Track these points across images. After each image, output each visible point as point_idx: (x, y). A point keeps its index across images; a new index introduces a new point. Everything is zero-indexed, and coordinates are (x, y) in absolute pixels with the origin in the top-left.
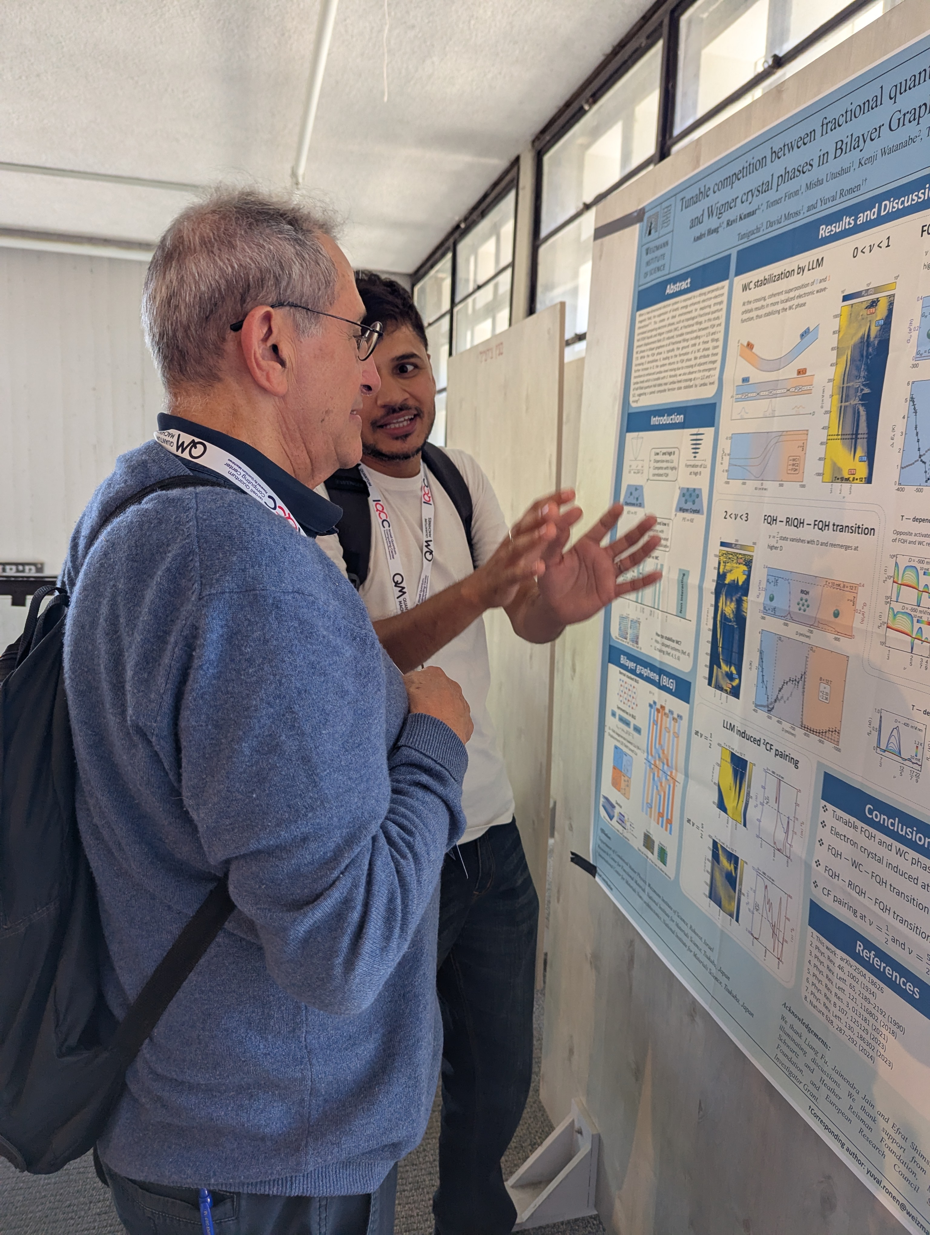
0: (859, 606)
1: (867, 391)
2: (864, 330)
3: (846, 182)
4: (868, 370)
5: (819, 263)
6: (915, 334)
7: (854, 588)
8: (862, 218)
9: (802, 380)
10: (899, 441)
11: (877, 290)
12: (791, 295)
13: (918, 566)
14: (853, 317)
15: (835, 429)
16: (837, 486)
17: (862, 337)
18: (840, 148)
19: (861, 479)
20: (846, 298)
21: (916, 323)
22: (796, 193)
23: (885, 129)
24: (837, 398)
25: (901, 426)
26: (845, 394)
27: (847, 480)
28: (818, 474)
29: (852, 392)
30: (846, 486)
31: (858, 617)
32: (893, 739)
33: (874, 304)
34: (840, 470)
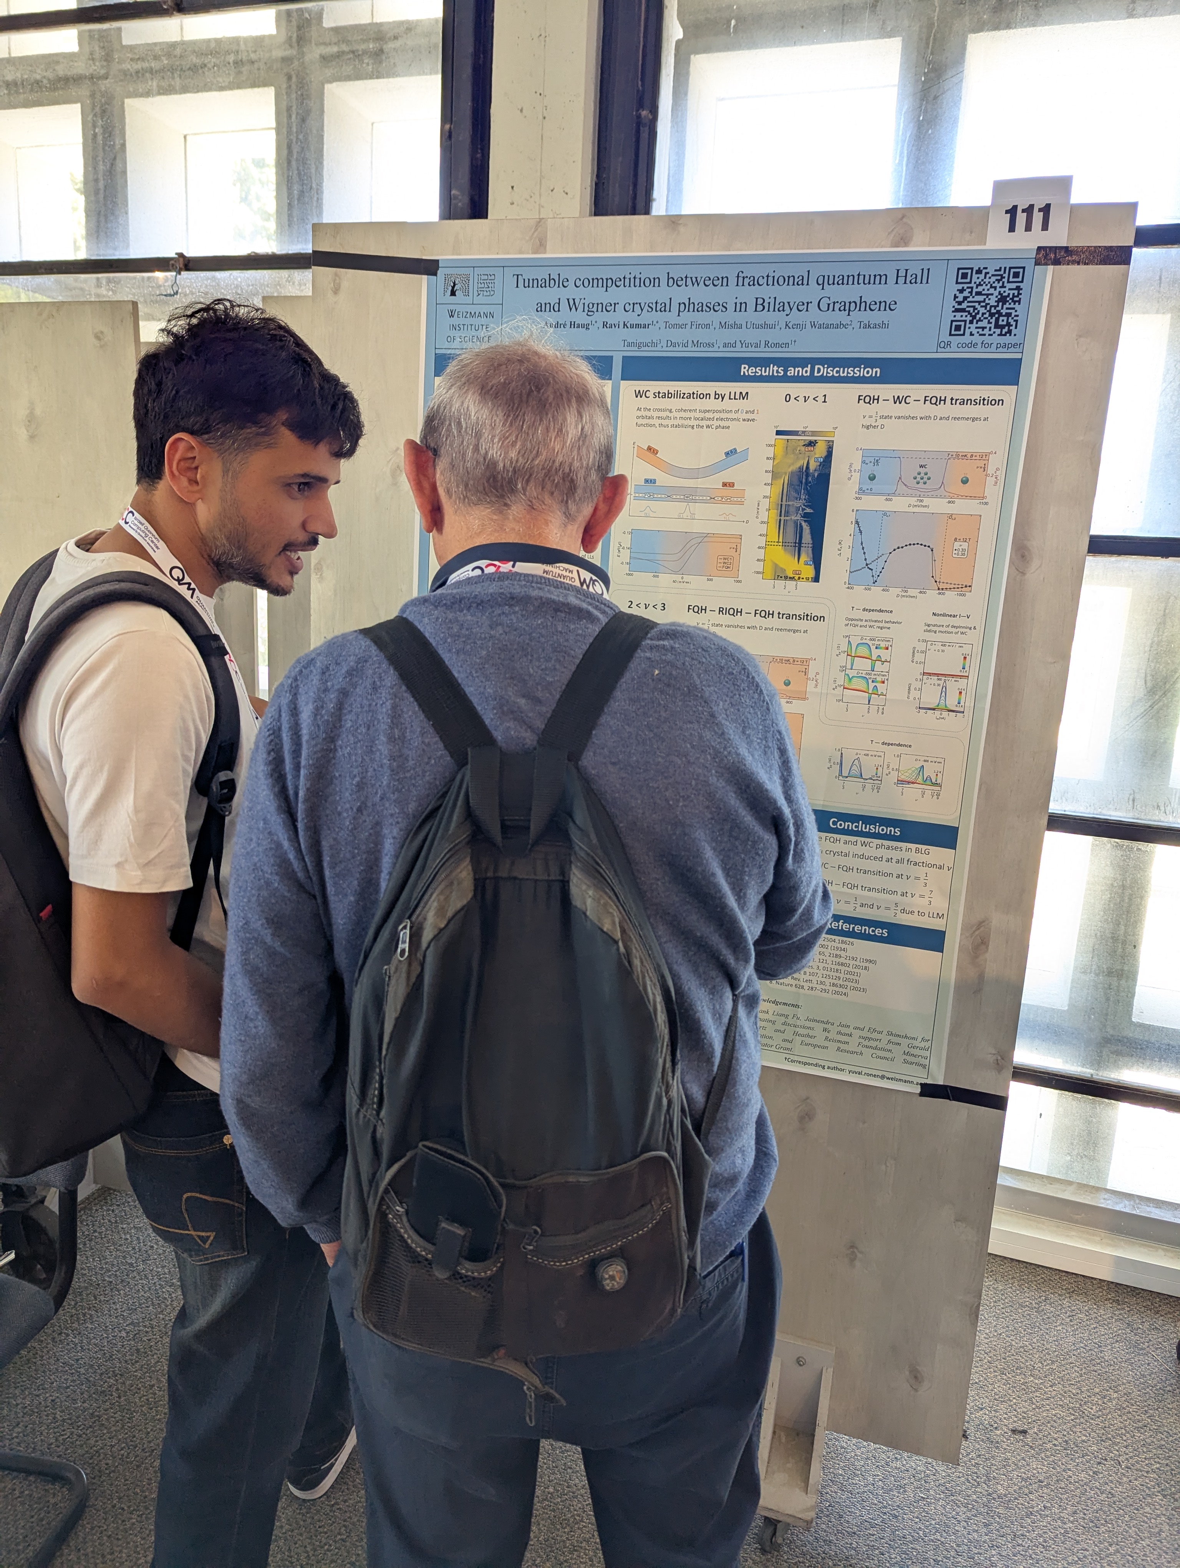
0: (811, 674)
1: (808, 510)
2: (802, 462)
3: (772, 336)
4: (809, 493)
5: (744, 396)
6: (856, 476)
7: (805, 662)
8: (791, 372)
9: (728, 491)
10: (847, 553)
11: (814, 433)
12: (707, 415)
13: (870, 643)
14: (788, 449)
15: (774, 536)
16: (780, 583)
17: (801, 468)
18: (761, 305)
19: (807, 579)
20: (778, 433)
21: (857, 465)
22: (707, 326)
23: (813, 307)
24: (774, 513)
25: (848, 542)
26: (783, 511)
27: (792, 579)
28: (758, 573)
29: (792, 510)
30: (792, 584)
31: (811, 684)
32: (854, 767)
33: (812, 444)
34: (783, 570)
